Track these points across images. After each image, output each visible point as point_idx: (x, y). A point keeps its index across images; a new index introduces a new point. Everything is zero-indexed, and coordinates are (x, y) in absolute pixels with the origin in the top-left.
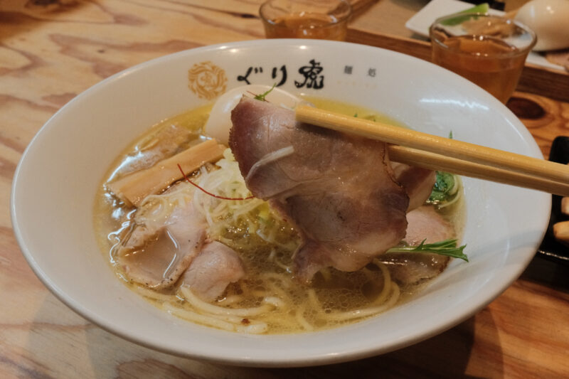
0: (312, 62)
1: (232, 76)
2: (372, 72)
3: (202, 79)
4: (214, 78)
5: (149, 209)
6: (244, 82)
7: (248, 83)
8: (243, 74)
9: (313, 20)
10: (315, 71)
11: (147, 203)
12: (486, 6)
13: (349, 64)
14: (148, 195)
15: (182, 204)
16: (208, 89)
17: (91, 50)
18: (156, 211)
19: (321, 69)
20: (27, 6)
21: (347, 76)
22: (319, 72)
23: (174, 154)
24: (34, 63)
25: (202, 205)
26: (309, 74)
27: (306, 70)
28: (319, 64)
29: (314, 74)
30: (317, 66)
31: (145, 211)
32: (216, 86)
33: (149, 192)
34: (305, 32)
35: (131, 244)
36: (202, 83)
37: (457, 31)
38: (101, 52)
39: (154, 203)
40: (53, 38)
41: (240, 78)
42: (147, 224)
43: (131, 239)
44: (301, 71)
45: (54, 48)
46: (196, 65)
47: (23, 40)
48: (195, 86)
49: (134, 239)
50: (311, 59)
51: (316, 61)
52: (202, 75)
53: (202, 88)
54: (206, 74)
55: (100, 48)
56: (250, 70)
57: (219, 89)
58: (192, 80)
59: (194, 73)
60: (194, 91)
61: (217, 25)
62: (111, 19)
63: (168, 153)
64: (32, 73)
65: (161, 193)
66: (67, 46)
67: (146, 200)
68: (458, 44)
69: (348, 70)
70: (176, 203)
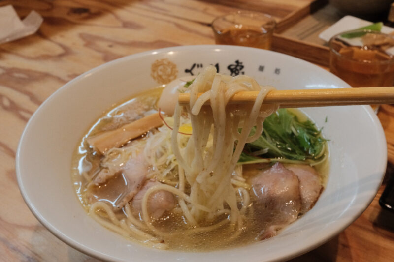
0: (237, 62)
1: (181, 69)
2: (277, 71)
3: (161, 70)
4: (169, 70)
5: (113, 158)
6: (189, 74)
7: (192, 74)
8: (189, 68)
9: (250, 31)
10: (238, 68)
11: (111, 153)
12: (381, 24)
13: (262, 65)
14: (112, 148)
15: (134, 155)
16: (164, 77)
17: (103, 45)
18: (115, 160)
19: (242, 67)
20: (68, 14)
21: (260, 73)
22: (241, 69)
23: (134, 120)
24: (67, 52)
25: (149, 157)
26: (234, 70)
27: (232, 67)
28: (241, 63)
29: (238, 70)
30: (240, 65)
31: (109, 159)
32: (169, 76)
33: (113, 146)
34: (242, 40)
35: (97, 182)
36: (160, 73)
37: (356, 42)
38: (111, 46)
39: (115, 153)
40: (81, 36)
41: (187, 71)
42: (110, 167)
43: (97, 178)
44: (229, 68)
45: (81, 42)
46: (157, 61)
47: (62, 36)
48: (155, 75)
49: (100, 178)
50: (236, 59)
51: (240, 61)
52: (161, 67)
53: (160, 76)
54: (164, 67)
55: (110, 44)
56: (194, 66)
57: (172, 78)
58: (154, 71)
59: (155, 66)
60: (154, 78)
61: (190, 31)
62: (120, 24)
63: (130, 119)
64: (64, 59)
65: (121, 147)
66: (89, 41)
67: (111, 150)
68: (352, 52)
69: (261, 69)
70: (130, 154)
